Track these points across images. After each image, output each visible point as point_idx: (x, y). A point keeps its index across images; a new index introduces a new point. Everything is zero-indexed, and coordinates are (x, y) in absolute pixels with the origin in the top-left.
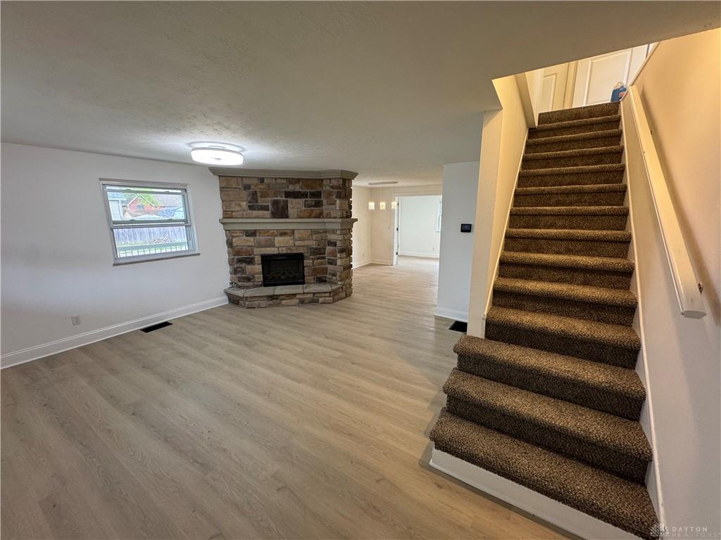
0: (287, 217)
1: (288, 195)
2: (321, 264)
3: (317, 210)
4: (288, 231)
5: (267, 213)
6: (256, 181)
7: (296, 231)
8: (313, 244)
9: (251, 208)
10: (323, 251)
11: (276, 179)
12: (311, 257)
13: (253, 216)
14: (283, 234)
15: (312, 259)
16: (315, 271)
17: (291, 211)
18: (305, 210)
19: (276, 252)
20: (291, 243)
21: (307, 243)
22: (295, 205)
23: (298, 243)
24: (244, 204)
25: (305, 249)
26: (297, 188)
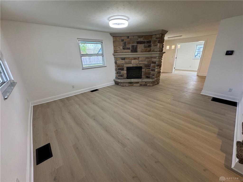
0: (137, 52)
1: (138, 43)
2: (148, 71)
3: (149, 49)
4: (137, 58)
5: (129, 51)
6: (126, 38)
7: (140, 58)
8: (146, 63)
9: (124, 49)
10: (149, 66)
11: (134, 36)
12: (145, 68)
13: (124, 52)
14: (135, 59)
15: (145, 69)
16: (146, 73)
17: (139, 49)
18: (144, 49)
19: (132, 66)
20: (138, 62)
21: (144, 62)
22: (140, 47)
23: (140, 63)
24: (121, 47)
25: (143, 65)
26: (141, 40)
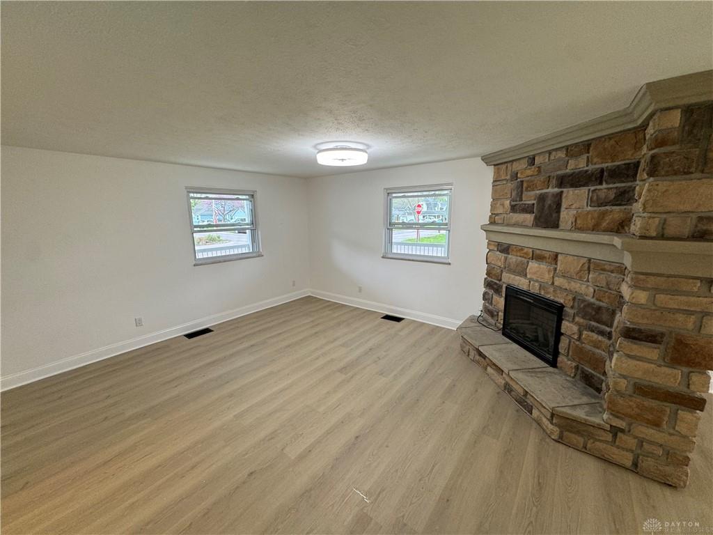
0: (555, 226)
1: (563, 181)
2: (597, 345)
3: (616, 212)
4: (547, 255)
5: (529, 218)
6: (524, 164)
8: (586, 290)
9: (514, 209)
11: (550, 152)
12: (577, 319)
13: (513, 221)
14: (538, 257)
15: (578, 324)
16: (580, 354)
17: (566, 216)
19: (525, 288)
20: (547, 277)
22: (575, 201)
23: (558, 281)
24: (507, 203)
25: (570, 297)
